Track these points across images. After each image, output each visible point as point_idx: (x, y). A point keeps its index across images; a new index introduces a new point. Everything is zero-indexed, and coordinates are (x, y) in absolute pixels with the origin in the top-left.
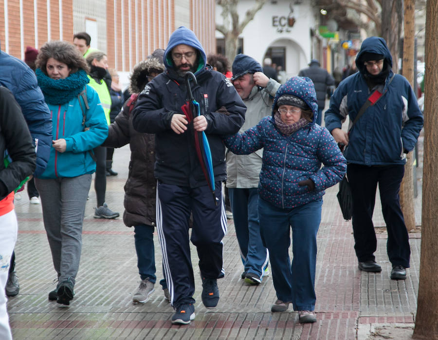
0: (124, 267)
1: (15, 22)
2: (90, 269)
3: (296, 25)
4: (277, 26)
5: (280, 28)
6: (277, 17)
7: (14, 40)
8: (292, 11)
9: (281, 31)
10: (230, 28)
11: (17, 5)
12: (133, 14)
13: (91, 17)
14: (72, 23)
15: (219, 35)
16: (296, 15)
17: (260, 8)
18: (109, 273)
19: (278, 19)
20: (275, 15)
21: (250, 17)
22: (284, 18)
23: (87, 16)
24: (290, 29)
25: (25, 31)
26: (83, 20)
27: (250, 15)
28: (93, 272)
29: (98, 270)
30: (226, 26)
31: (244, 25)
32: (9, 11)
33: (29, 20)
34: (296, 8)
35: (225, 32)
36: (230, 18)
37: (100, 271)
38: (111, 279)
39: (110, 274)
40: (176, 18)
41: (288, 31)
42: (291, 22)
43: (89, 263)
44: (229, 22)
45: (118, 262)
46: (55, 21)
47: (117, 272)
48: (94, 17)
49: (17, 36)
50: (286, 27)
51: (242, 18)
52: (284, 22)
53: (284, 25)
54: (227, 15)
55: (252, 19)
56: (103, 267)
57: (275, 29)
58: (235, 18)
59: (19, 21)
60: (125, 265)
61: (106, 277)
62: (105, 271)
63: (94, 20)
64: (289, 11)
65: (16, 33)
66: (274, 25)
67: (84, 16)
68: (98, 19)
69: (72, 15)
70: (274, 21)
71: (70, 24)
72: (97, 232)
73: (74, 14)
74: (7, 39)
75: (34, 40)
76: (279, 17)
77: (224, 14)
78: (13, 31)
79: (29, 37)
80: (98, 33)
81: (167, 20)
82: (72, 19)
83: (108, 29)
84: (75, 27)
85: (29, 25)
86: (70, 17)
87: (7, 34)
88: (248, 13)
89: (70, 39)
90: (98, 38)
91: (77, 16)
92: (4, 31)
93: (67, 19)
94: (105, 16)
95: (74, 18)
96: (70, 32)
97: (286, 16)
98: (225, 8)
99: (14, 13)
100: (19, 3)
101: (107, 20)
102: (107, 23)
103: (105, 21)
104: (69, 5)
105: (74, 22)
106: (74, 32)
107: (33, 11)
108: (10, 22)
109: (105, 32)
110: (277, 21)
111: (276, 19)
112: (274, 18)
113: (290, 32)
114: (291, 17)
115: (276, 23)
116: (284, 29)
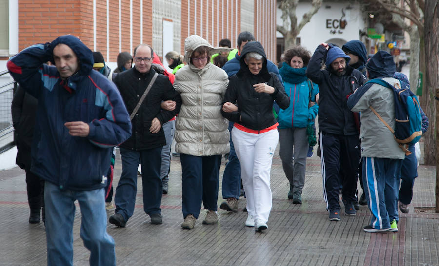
1: (102, 22)
3: (347, 27)
4: (330, 28)
5: (333, 29)
6: (331, 20)
7: (101, 37)
8: (344, 15)
9: (334, 32)
10: (289, 29)
11: (104, 7)
12: (205, 16)
13: (168, 18)
14: (151, 23)
15: (279, 35)
16: (347, 18)
17: (315, 12)
19: (331, 22)
20: (329, 18)
21: (307, 20)
22: (337, 21)
23: (165, 17)
24: (342, 31)
25: (110, 29)
26: (161, 21)
27: (307, 18)
30: (285, 27)
31: (301, 26)
32: (97, 12)
33: (114, 20)
34: (347, 12)
35: (285, 33)
36: (289, 21)
40: (242, 20)
41: (340, 32)
42: (343, 25)
44: (288, 24)
46: (137, 21)
48: (171, 18)
49: (103, 34)
50: (339, 29)
51: (300, 21)
52: (336, 24)
53: (337, 27)
54: (287, 18)
55: (309, 21)
57: (329, 30)
58: (294, 20)
59: (106, 21)
63: (171, 21)
64: (341, 15)
65: (102, 31)
66: (327, 27)
67: (162, 17)
68: (174, 20)
69: (152, 16)
70: (327, 24)
71: (149, 24)
72: (171, 206)
73: (154, 15)
74: (95, 36)
75: (119, 38)
76: (333, 19)
77: (284, 17)
78: (100, 29)
79: (114, 35)
80: (174, 32)
81: (234, 22)
82: (152, 19)
83: (182, 29)
84: (153, 26)
85: (114, 24)
86: (150, 18)
87: (95, 32)
88: (305, 17)
89: (149, 37)
90: (174, 36)
91: (156, 17)
92: (93, 30)
93: (147, 20)
94: (180, 17)
95: (154, 19)
96: (149, 31)
97: (339, 19)
98: (285, 12)
99: (102, 14)
100: (106, 6)
101: (182, 20)
102: (182, 23)
103: (180, 21)
104: (149, 8)
105: (153, 22)
106: (153, 30)
107: (118, 12)
108: (98, 21)
109: (180, 31)
110: (330, 24)
111: (329, 22)
112: (328, 21)
113: (342, 33)
114: (343, 20)
115: (329, 26)
116: (337, 30)
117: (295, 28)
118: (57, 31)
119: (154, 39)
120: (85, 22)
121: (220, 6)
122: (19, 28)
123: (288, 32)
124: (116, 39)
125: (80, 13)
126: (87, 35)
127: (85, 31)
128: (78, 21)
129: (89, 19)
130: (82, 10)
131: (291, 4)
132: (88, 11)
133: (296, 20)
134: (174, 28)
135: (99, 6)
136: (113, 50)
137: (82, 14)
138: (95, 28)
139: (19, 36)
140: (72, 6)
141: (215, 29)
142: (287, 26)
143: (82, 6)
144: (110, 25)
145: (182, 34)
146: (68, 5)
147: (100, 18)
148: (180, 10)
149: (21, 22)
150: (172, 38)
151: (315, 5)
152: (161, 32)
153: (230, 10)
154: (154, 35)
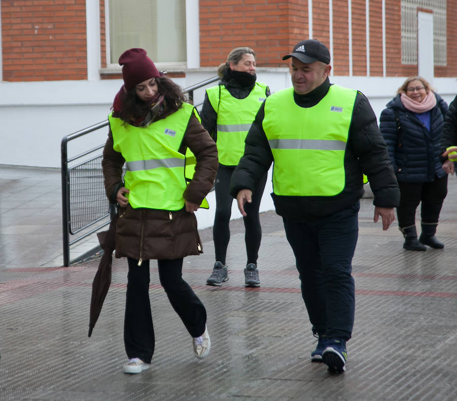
0: (446, 344)
1: (322, 17)
2: (398, 346)
13: (425, 7)
14: (399, 16)
18: (424, 352)
23: (420, 6)
25: (334, 27)
26: (415, 12)
28: (403, 350)
29: (410, 348)
32: (314, 2)
33: (340, 14)
37: (413, 350)
38: (426, 361)
39: (426, 355)
43: (398, 337)
45: (439, 337)
46: (376, 13)
47: (435, 352)
48: (430, 8)
49: (324, 34)
56: (417, 343)
59: (328, 15)
60: (447, 341)
61: (419, 359)
62: (419, 349)
63: (430, 12)
65: (322, 31)
67: (415, 6)
68: (435, 10)
69: (399, 6)
71: (396, 18)
72: (416, 293)
73: (403, 4)
75: (348, 40)
78: (319, 28)
79: (341, 36)
80: (435, 28)
82: (400, 11)
83: (448, 23)
84: (402, 21)
85: (341, 20)
86: (396, 8)
87: (310, 32)
89: (397, 37)
90: (435, 34)
91: (406, 7)
92: (308, 29)
93: (392, 12)
94: (445, 5)
95: (403, 10)
96: (396, 27)
99: (321, 5)
101: (448, 10)
102: (448, 15)
103: (444, 12)
105: (402, 14)
106: (403, 27)
107: (347, 2)
108: (316, 16)
109: (445, 26)
118: (254, 32)
119: (403, 40)
120: (295, 19)
122: (201, 31)
124: (343, 42)
125: (287, 6)
126: (299, 37)
127: (296, 31)
128: (285, 16)
129: (302, 14)
132: (300, 2)
134: (435, 22)
136: (340, 57)
137: (290, 6)
138: (310, 26)
139: (201, 42)
144: (334, 21)
145: (448, 31)
147: (318, 11)
149: (204, 22)
150: (432, 37)
152: (415, 29)
154: (403, 34)
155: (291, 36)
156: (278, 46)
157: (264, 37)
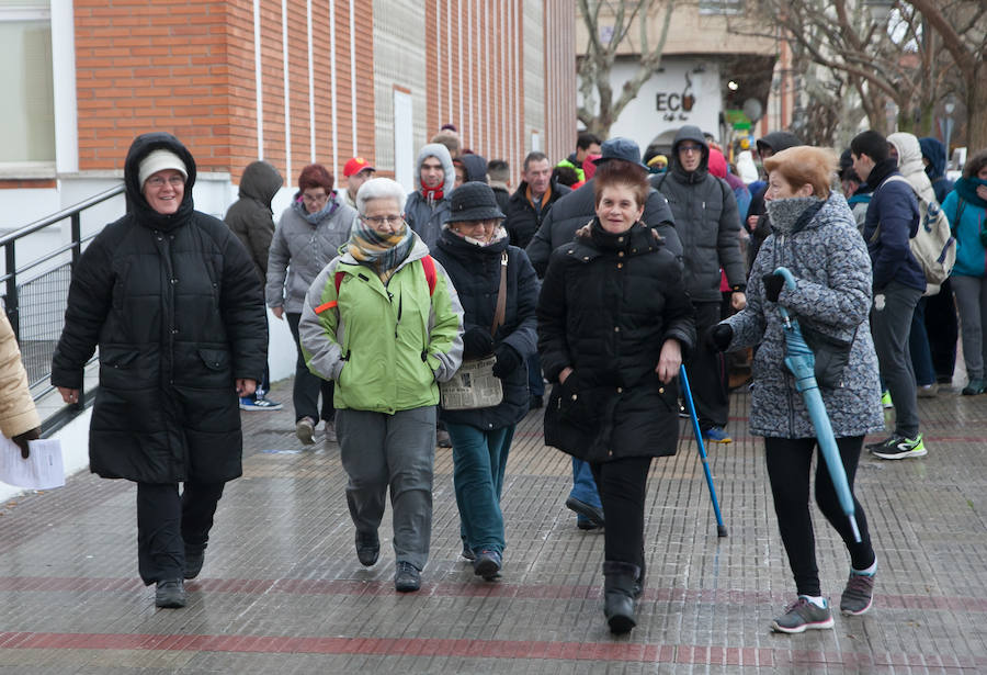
1: (275, 91)
3: (695, 107)
4: (664, 109)
5: (669, 113)
6: (664, 95)
7: (273, 127)
8: (689, 84)
9: (671, 119)
10: (596, 112)
11: (278, 56)
12: (466, 82)
13: (403, 85)
14: (372, 95)
15: (581, 126)
16: (696, 90)
17: (647, 78)
19: (666, 99)
20: (663, 91)
21: (631, 93)
22: (677, 97)
23: (398, 83)
24: (685, 115)
25: (291, 109)
26: (390, 90)
27: (630, 90)
30: (589, 109)
31: (620, 106)
32: (263, 65)
33: (299, 88)
34: (696, 79)
35: (589, 120)
36: (596, 96)
40: (525, 92)
41: (682, 118)
42: (688, 103)
44: (594, 103)
46: (344, 90)
48: (408, 86)
49: (278, 118)
50: (680, 111)
51: (617, 95)
52: (675, 102)
53: (677, 108)
54: (590, 91)
55: (634, 97)
57: (662, 114)
58: (606, 94)
59: (282, 88)
63: (407, 92)
64: (684, 84)
65: (276, 113)
66: (659, 109)
67: (391, 82)
68: (414, 90)
69: (372, 80)
70: (659, 102)
71: (369, 98)
73: (376, 77)
74: (260, 126)
75: (309, 129)
76: (669, 94)
77: (585, 89)
78: (272, 108)
79: (301, 123)
80: (414, 117)
81: (514, 97)
82: (373, 87)
83: (428, 110)
84: (376, 105)
85: (301, 97)
86: (369, 83)
87: (260, 115)
88: (627, 87)
89: (369, 127)
90: (414, 125)
91: (381, 83)
92: (255, 109)
93: (364, 89)
94: (424, 84)
95: (376, 86)
96: (368, 113)
97: (680, 93)
98: (587, 79)
99: (273, 72)
100: (282, 52)
101: (428, 91)
102: (428, 97)
103: (424, 93)
104: (368, 61)
105: (376, 93)
106: (376, 113)
107: (307, 68)
108: (266, 90)
109: (424, 114)
110: (663, 102)
111: (662, 99)
112: (658, 96)
113: (685, 119)
114: (688, 94)
115: (662, 106)
116: (677, 114)
117: (609, 110)
118: (170, 112)
119: (377, 132)
120: (237, 91)
121: (492, 63)
122: (80, 109)
123: (593, 118)
124: (304, 132)
125: (226, 68)
126: (245, 122)
127: (240, 112)
128: (222, 86)
129: (247, 83)
130: (232, 59)
131: (602, 63)
132: (244, 64)
133: (610, 94)
134: (414, 108)
135: (267, 52)
136: (299, 156)
137: (231, 70)
138: (259, 105)
139: (80, 128)
140: (206, 50)
141: (484, 111)
142: (592, 107)
143: (231, 50)
144: (291, 99)
145: (428, 122)
146: (197, 50)
147: (271, 81)
148: (424, 68)
149: (84, 94)
150: (411, 130)
151: (647, 64)
152: (391, 116)
153: (507, 71)
154: (377, 123)
155: (233, 120)
156: (211, 136)
157: (189, 121)
